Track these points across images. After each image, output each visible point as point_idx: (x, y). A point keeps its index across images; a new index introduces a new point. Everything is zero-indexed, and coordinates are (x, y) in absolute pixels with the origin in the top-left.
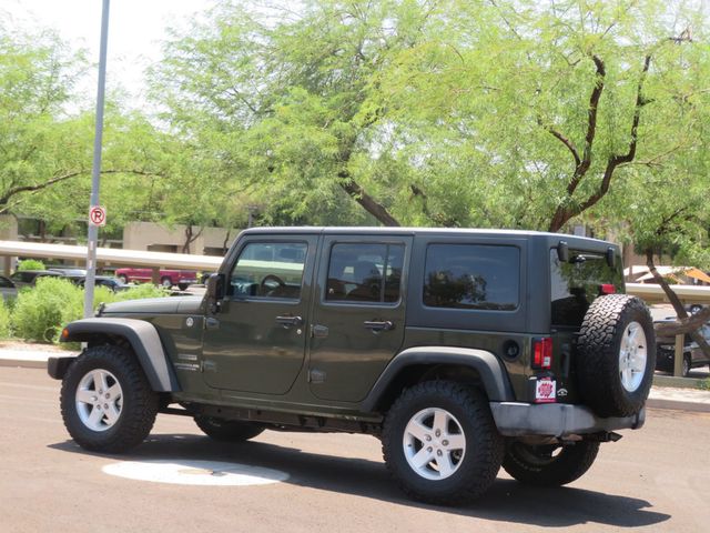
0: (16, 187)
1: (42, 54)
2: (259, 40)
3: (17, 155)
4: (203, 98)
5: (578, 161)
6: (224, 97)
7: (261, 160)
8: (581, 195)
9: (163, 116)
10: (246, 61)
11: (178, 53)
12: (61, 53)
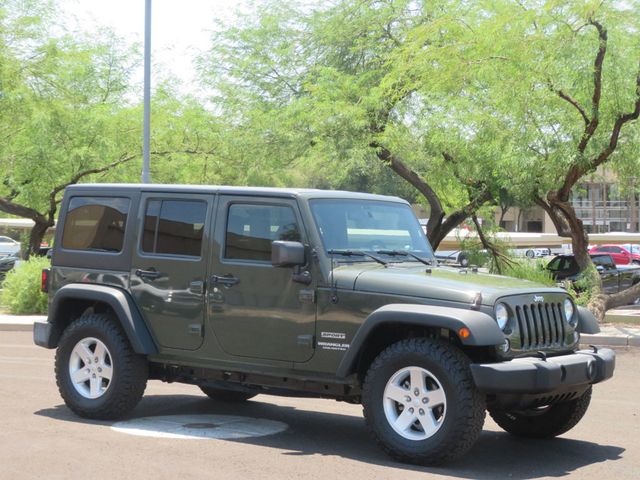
0: (84, 170)
1: (101, 50)
2: (296, 27)
3: (82, 141)
4: (248, 83)
5: (587, 121)
6: (267, 80)
7: (301, 135)
8: (591, 153)
9: (215, 100)
10: (286, 46)
11: (225, 42)
12: (117, 48)
